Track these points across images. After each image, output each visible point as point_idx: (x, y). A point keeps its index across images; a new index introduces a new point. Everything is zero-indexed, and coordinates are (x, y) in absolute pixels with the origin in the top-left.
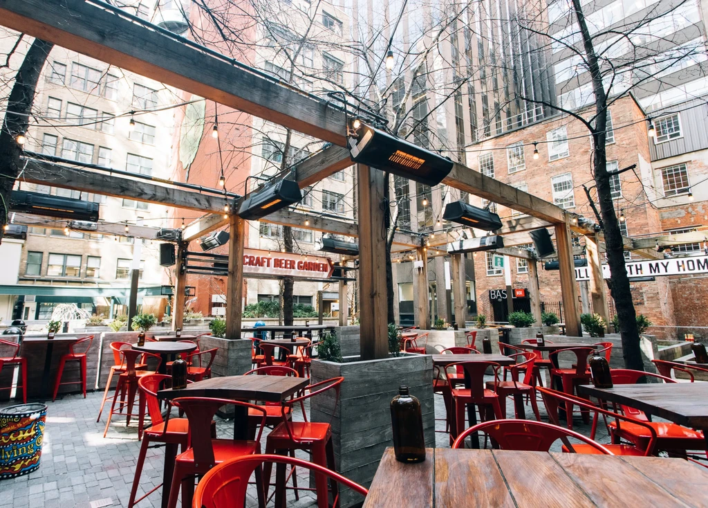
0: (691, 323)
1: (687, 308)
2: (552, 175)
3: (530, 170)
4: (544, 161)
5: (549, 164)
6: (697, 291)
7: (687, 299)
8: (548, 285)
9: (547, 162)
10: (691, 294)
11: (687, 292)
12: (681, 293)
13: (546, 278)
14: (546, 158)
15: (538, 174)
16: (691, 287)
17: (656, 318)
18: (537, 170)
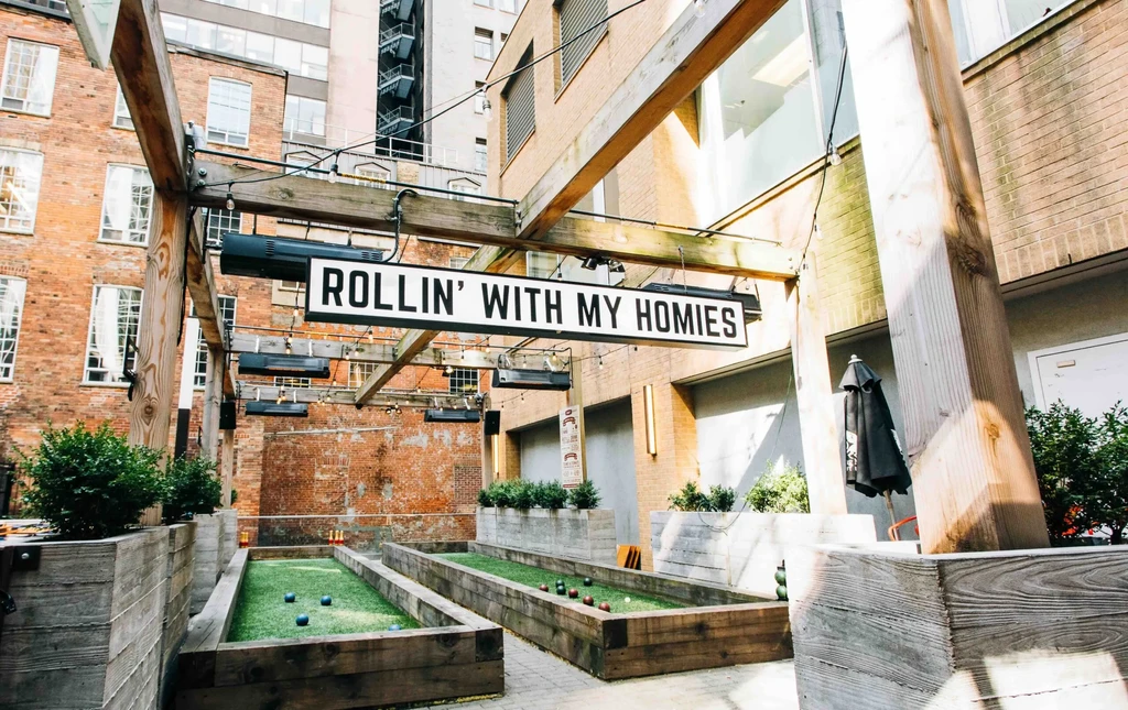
0: (277, 511)
1: (276, 484)
2: (112, 157)
3: (62, 125)
4: (102, 121)
5: (111, 132)
6: (294, 455)
7: (279, 468)
8: (39, 418)
9: (108, 125)
10: (285, 460)
11: (281, 457)
12: (273, 458)
13: (38, 400)
14: (106, 115)
15: (80, 142)
16: (287, 448)
17: (249, 502)
18: (79, 131)
